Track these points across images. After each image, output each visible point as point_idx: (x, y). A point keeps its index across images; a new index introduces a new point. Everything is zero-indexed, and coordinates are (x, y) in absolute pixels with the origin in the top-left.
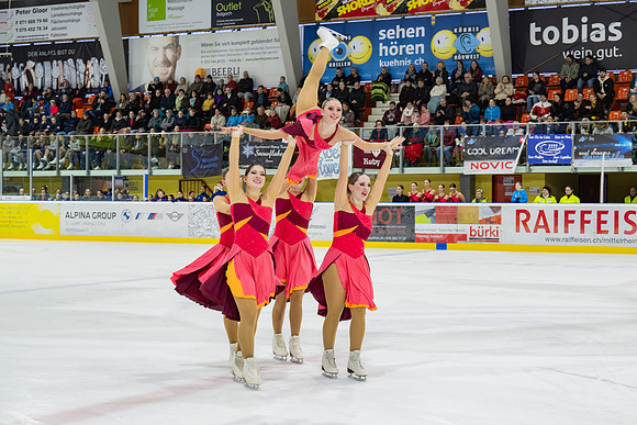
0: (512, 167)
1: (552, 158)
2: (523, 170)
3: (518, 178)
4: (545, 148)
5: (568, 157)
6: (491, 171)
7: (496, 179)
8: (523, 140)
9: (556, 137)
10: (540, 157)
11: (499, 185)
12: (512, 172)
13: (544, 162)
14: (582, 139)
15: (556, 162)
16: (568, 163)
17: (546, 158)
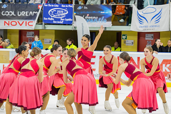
0: (33, 25)
1: (59, 20)
2: (40, 27)
3: (37, 32)
4: (55, 13)
5: (70, 20)
6: (18, 27)
7: (22, 33)
8: (40, 7)
9: (63, 6)
10: (52, 19)
11: (23, 37)
12: (33, 28)
13: (54, 22)
14: (80, 8)
15: (62, 22)
16: (70, 23)
17: (56, 20)
